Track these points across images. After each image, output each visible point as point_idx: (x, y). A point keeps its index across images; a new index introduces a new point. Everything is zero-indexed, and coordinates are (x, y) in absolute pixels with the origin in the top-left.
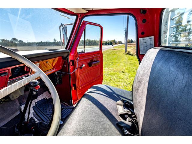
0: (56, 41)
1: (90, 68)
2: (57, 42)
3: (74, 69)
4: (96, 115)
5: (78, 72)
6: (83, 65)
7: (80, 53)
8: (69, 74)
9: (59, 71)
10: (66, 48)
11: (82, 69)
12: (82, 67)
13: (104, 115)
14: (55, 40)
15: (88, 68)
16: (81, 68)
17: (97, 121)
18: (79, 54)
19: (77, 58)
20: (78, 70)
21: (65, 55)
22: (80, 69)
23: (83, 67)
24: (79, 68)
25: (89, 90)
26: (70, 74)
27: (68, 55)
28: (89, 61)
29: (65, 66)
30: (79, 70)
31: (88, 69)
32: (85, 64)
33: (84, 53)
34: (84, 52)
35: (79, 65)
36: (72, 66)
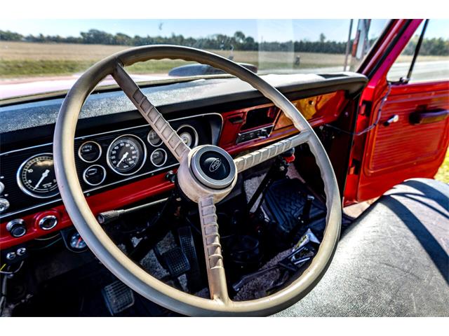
0: (325, 41)
1: (411, 127)
2: (328, 42)
3: (366, 124)
4: (410, 258)
5: (376, 132)
6: (393, 117)
7: (393, 83)
8: (352, 136)
9: (329, 124)
10: (360, 71)
11: (387, 128)
12: (390, 121)
13: (433, 266)
14: (322, 37)
15: (404, 126)
16: (386, 124)
17: (412, 274)
18: (391, 86)
19: (383, 98)
20: (377, 129)
21: (355, 88)
22: (382, 126)
23: (393, 123)
24: (380, 122)
25: (400, 188)
26: (354, 135)
27: (361, 90)
28: (415, 108)
29: (347, 114)
30: (379, 128)
31: (404, 128)
32: (400, 115)
33: (405, 85)
34: (407, 82)
35: (383, 116)
36: (363, 115)
